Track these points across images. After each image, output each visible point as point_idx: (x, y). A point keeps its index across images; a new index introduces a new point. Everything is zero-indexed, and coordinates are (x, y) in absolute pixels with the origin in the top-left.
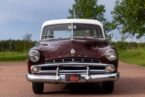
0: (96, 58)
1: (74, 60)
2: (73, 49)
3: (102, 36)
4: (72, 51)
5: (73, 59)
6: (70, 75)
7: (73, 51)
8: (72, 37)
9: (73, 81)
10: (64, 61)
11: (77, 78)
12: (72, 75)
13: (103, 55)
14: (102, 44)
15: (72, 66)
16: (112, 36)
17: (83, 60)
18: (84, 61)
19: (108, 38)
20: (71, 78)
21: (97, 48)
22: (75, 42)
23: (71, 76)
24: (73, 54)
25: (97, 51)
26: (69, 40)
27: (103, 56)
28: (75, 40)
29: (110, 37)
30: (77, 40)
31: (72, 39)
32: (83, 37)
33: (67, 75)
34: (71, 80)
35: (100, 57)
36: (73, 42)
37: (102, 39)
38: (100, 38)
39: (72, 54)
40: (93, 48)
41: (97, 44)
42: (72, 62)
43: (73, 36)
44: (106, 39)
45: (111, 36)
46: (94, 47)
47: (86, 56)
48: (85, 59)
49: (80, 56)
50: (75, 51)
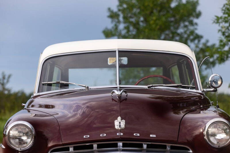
0: (180, 140)
1: (124, 145)
2: (119, 118)
3: (195, 83)
4: (116, 123)
5: (120, 144)
7: (119, 123)
8: (118, 86)
10: (98, 148)
13: (197, 132)
14: (195, 103)
16: (219, 83)
17: (145, 146)
18: (147, 147)
19: (209, 87)
21: (182, 114)
22: (126, 99)
24: (121, 131)
25: (182, 122)
26: (110, 94)
27: (197, 136)
28: (124, 94)
29: (214, 84)
30: (129, 94)
31: (117, 93)
32: (146, 87)
35: (190, 139)
36: (121, 100)
37: (194, 90)
38: (188, 88)
39: (117, 131)
40: (172, 115)
41: (181, 105)
42: (117, 151)
43: (120, 84)
44: (205, 90)
45: (216, 82)
46: (175, 113)
47: (154, 136)
48: (150, 143)
49: (139, 135)
50: (124, 124)
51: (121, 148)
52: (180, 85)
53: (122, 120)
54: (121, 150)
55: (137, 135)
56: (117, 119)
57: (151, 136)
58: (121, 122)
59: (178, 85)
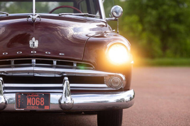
1: (37, 62)
2: (34, 39)
5: (34, 60)
6: (26, 94)
9: (33, 108)
10: (15, 63)
11: (43, 100)
12: (31, 93)
15: (31, 74)
17: (55, 63)
20: (29, 101)
22: (39, 23)
23: (29, 97)
24: (35, 49)
29: (115, 14)
30: (42, 19)
32: (57, 15)
33: (20, 93)
34: (29, 105)
39: (32, 49)
42: (31, 66)
44: (108, 19)
47: (63, 54)
48: (59, 60)
49: (50, 53)
50: (38, 43)
51: (35, 64)
52: (86, 14)
53: (36, 41)
54: (35, 65)
55: (48, 53)
56: (31, 40)
57: (60, 54)
58: (35, 42)
59: (85, 14)
